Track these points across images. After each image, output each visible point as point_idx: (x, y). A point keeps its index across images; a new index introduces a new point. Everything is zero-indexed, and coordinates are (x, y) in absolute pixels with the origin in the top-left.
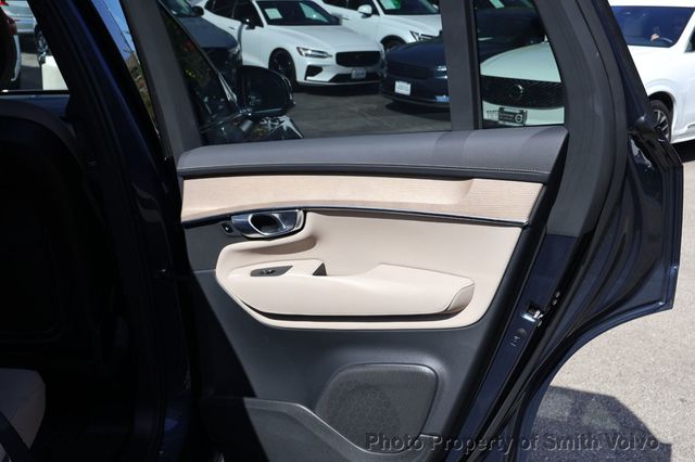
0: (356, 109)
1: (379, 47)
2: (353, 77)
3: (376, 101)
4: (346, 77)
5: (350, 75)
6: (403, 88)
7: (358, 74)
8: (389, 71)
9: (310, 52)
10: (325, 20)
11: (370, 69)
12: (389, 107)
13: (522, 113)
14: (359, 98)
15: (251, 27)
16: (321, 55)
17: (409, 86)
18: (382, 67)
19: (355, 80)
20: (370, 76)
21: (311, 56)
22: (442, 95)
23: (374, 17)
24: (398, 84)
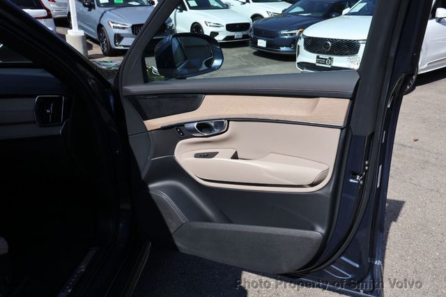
0: (237, 55)
1: (249, 20)
2: (235, 37)
3: (248, 51)
4: (232, 37)
5: (234, 36)
6: (262, 43)
7: (238, 36)
8: (255, 34)
9: (212, 24)
10: (221, 7)
11: (245, 33)
12: (255, 54)
13: (330, 58)
14: (239, 49)
15: (181, 11)
16: (218, 25)
17: (265, 42)
18: (251, 32)
19: (236, 39)
20: (244, 36)
21: (213, 26)
22: (283, 46)
23: (247, 4)
24: (259, 41)
